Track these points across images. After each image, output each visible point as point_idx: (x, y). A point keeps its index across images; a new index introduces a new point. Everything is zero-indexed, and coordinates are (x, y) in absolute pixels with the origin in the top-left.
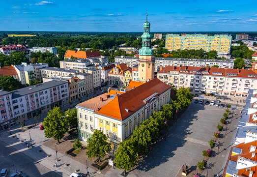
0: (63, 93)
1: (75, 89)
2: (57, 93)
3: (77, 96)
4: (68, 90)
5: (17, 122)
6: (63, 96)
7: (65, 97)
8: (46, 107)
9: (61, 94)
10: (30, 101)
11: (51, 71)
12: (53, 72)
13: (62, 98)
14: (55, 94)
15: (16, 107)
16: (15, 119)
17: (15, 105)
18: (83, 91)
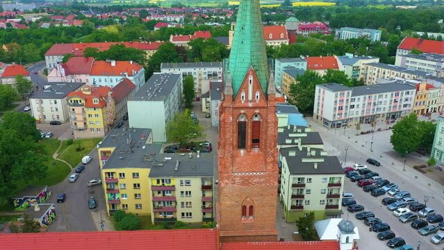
0: (406, 103)
1: (423, 99)
2: (398, 100)
3: (423, 110)
4: (413, 99)
5: (349, 124)
6: (405, 106)
7: (407, 108)
8: (381, 115)
9: (403, 103)
10: (366, 102)
11: (383, 70)
12: (387, 71)
13: (402, 109)
14: (396, 101)
15: (352, 107)
16: (347, 120)
17: (352, 104)
18: (434, 106)
